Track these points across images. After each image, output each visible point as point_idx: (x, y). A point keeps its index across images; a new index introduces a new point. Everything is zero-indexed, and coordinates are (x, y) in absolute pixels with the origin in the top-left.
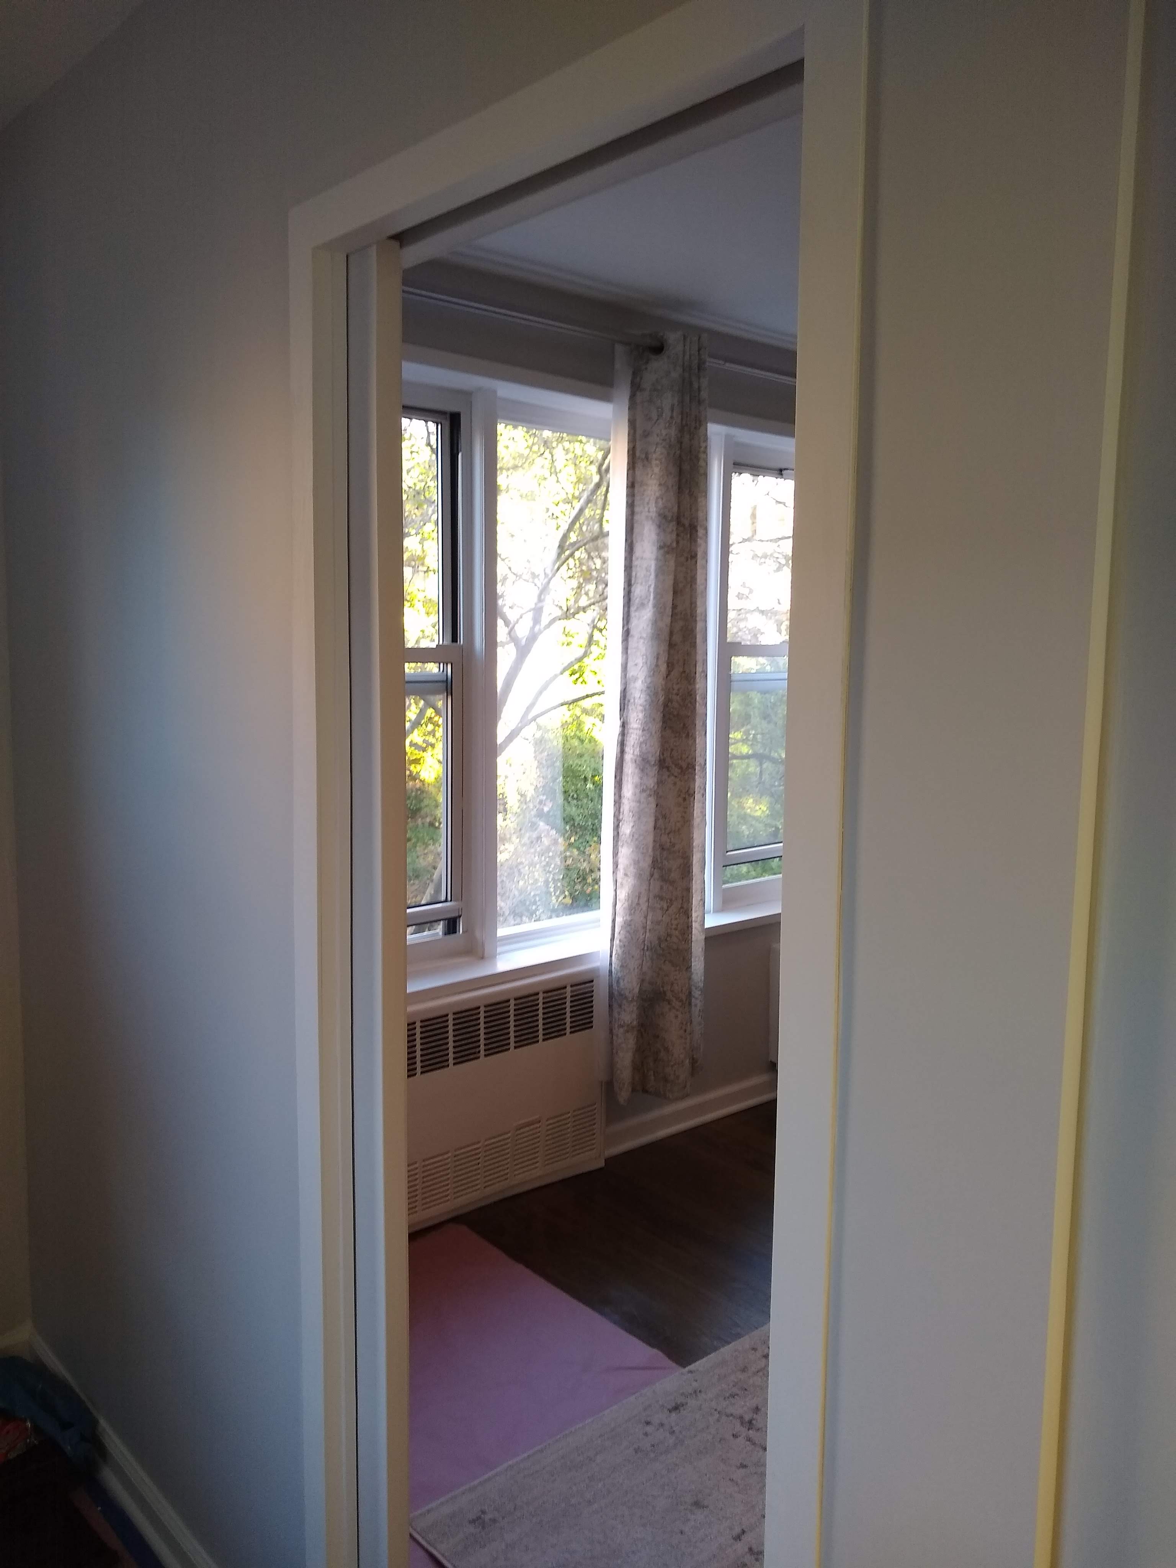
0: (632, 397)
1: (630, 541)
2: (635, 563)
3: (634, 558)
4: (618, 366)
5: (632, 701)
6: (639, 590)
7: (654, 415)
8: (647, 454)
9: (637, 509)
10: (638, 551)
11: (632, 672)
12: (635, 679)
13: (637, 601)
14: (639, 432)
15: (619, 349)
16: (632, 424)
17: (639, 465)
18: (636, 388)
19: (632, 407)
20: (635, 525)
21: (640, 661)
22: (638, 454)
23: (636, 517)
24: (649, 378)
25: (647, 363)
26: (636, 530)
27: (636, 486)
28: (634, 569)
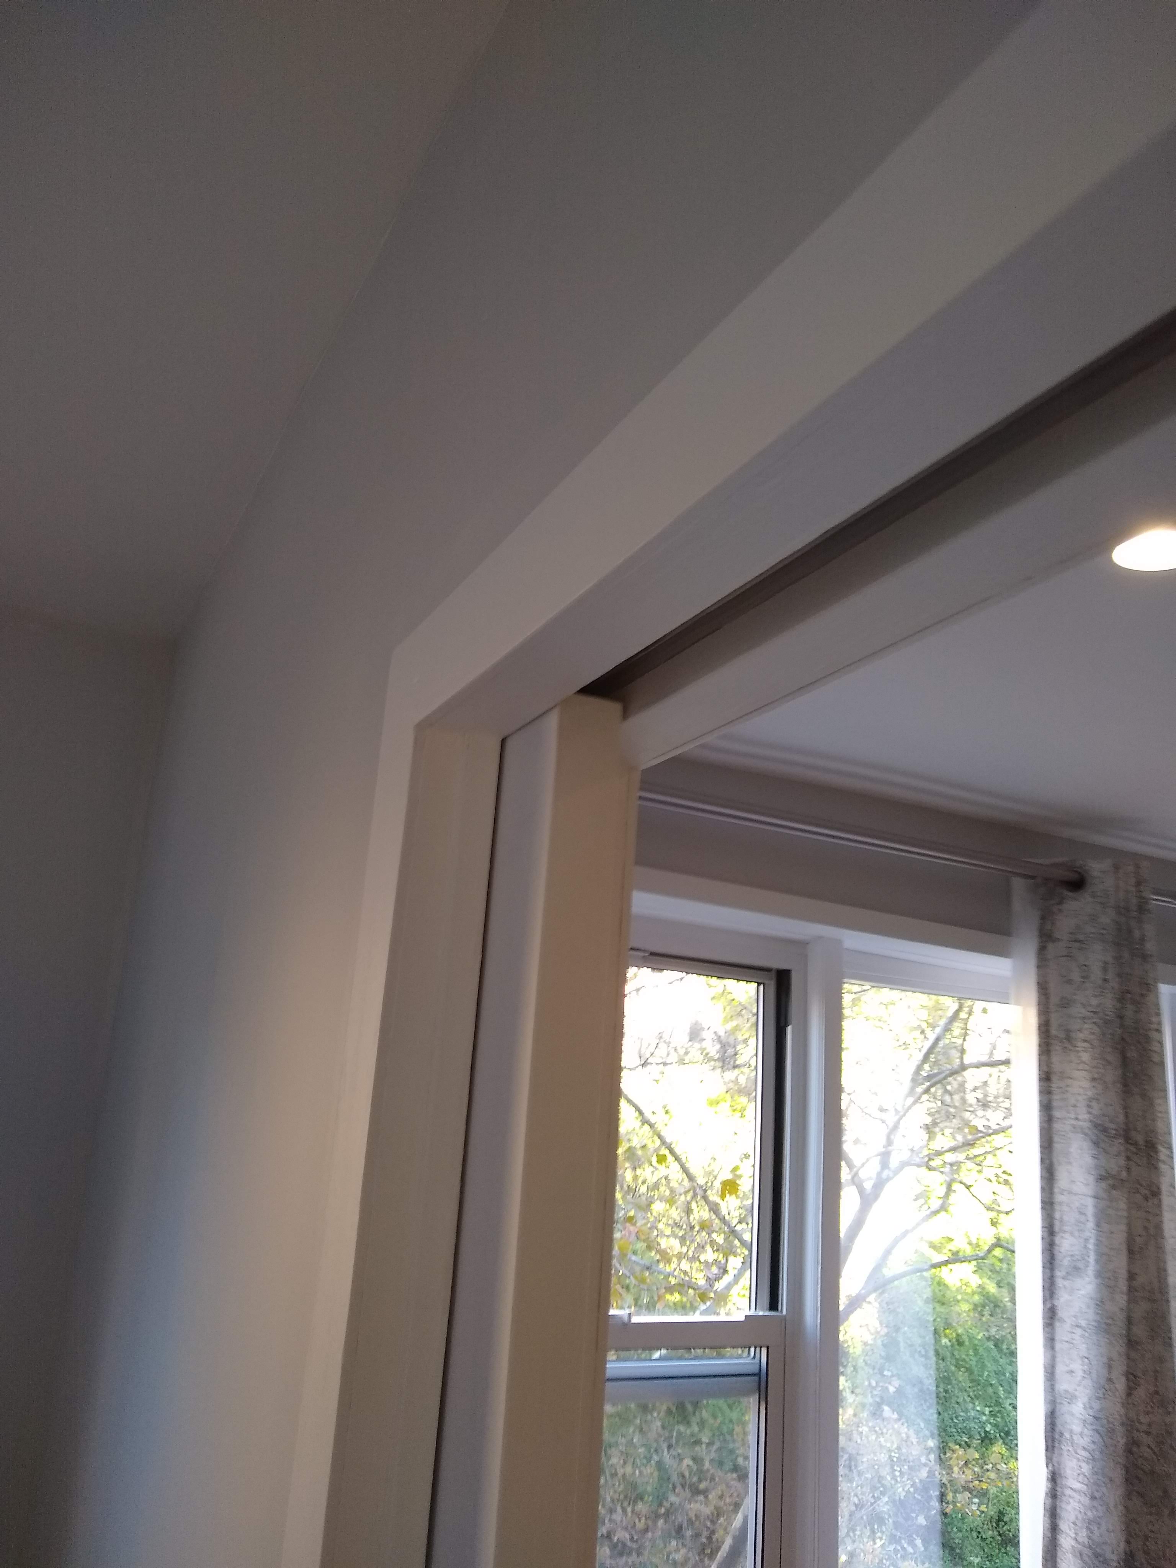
0: (1042, 950)
1: (1048, 1162)
2: (1059, 1198)
3: (1056, 1190)
4: (1017, 905)
5: (1067, 1435)
6: (1067, 1244)
7: (1076, 976)
8: (1068, 1032)
9: (1057, 1113)
10: (1063, 1180)
11: (1063, 1385)
12: (1072, 1398)
13: (1066, 1262)
14: (1054, 1000)
15: (1018, 885)
16: (1043, 989)
17: (1057, 1047)
18: (1046, 938)
19: (1042, 963)
20: (1056, 1139)
21: (1078, 1367)
22: (1054, 1032)
23: (1057, 1126)
24: (1064, 924)
25: (1060, 903)
26: (1057, 1146)
27: (1054, 1078)
28: (1057, 1207)
